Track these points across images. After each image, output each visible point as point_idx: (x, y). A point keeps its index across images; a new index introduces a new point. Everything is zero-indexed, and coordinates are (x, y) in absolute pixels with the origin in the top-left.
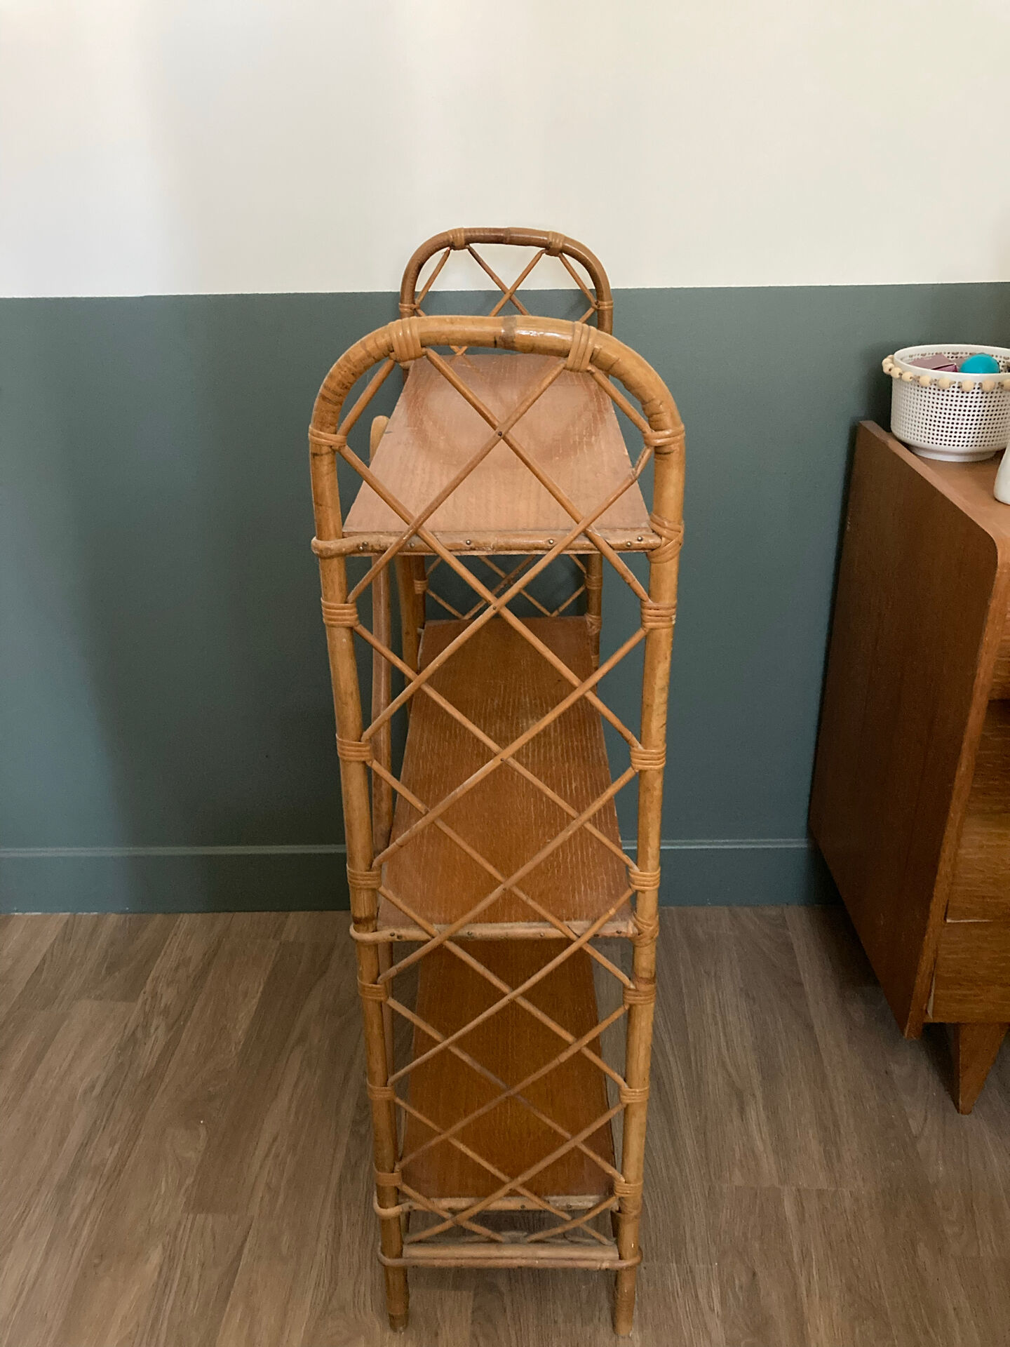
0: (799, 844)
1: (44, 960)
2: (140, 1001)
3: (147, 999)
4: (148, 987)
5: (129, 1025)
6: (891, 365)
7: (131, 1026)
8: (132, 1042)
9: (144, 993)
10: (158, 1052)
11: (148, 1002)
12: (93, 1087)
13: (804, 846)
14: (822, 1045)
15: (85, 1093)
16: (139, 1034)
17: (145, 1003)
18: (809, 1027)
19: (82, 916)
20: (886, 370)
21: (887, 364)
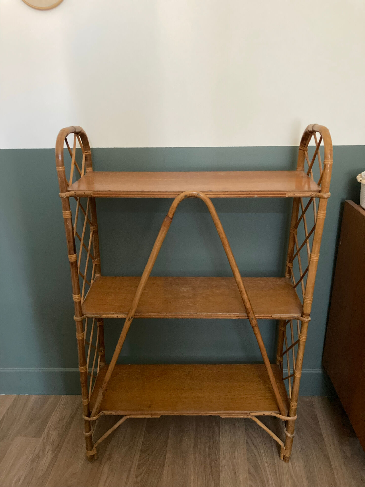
0: (319, 371)
1: (4, 417)
2: (42, 437)
3: (45, 437)
4: (46, 431)
5: (36, 450)
6: (361, 179)
7: (37, 451)
8: (37, 458)
9: (44, 433)
10: (48, 464)
11: (46, 438)
12: (19, 480)
13: (320, 372)
14: (333, 467)
15: (16, 483)
16: (41, 454)
17: (44, 439)
18: (327, 457)
19: (21, 396)
20: (359, 180)
21: (359, 178)
